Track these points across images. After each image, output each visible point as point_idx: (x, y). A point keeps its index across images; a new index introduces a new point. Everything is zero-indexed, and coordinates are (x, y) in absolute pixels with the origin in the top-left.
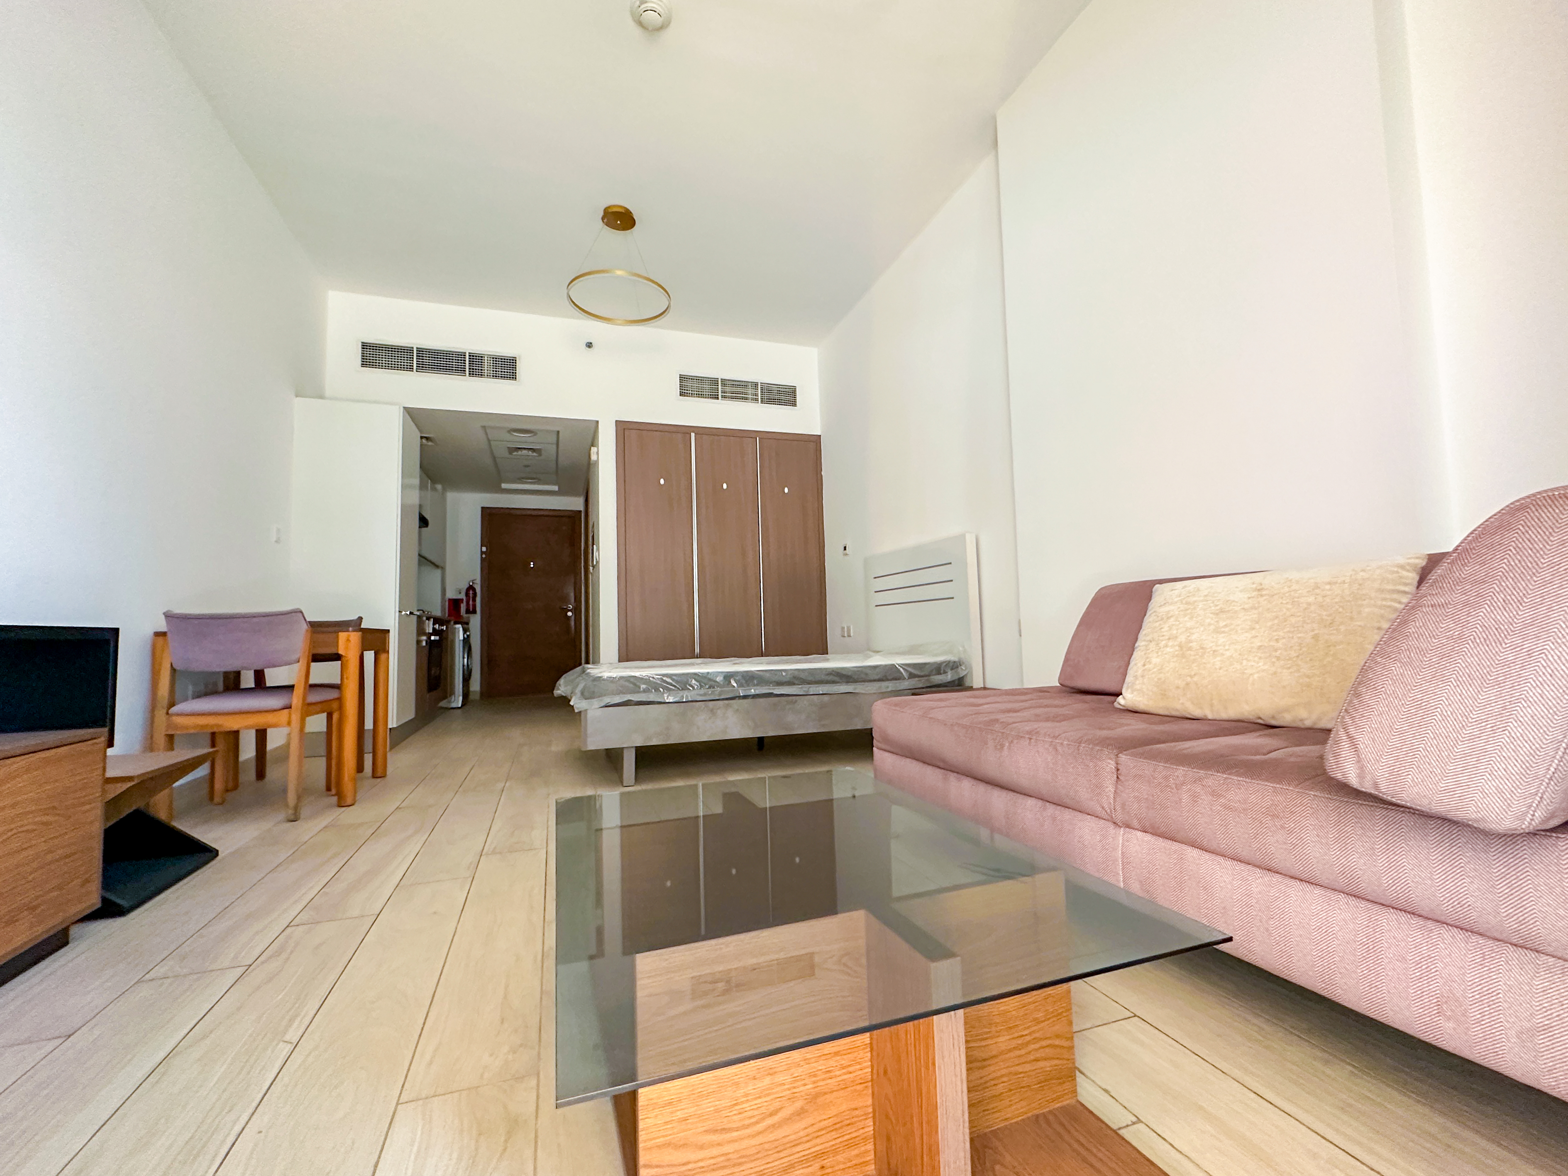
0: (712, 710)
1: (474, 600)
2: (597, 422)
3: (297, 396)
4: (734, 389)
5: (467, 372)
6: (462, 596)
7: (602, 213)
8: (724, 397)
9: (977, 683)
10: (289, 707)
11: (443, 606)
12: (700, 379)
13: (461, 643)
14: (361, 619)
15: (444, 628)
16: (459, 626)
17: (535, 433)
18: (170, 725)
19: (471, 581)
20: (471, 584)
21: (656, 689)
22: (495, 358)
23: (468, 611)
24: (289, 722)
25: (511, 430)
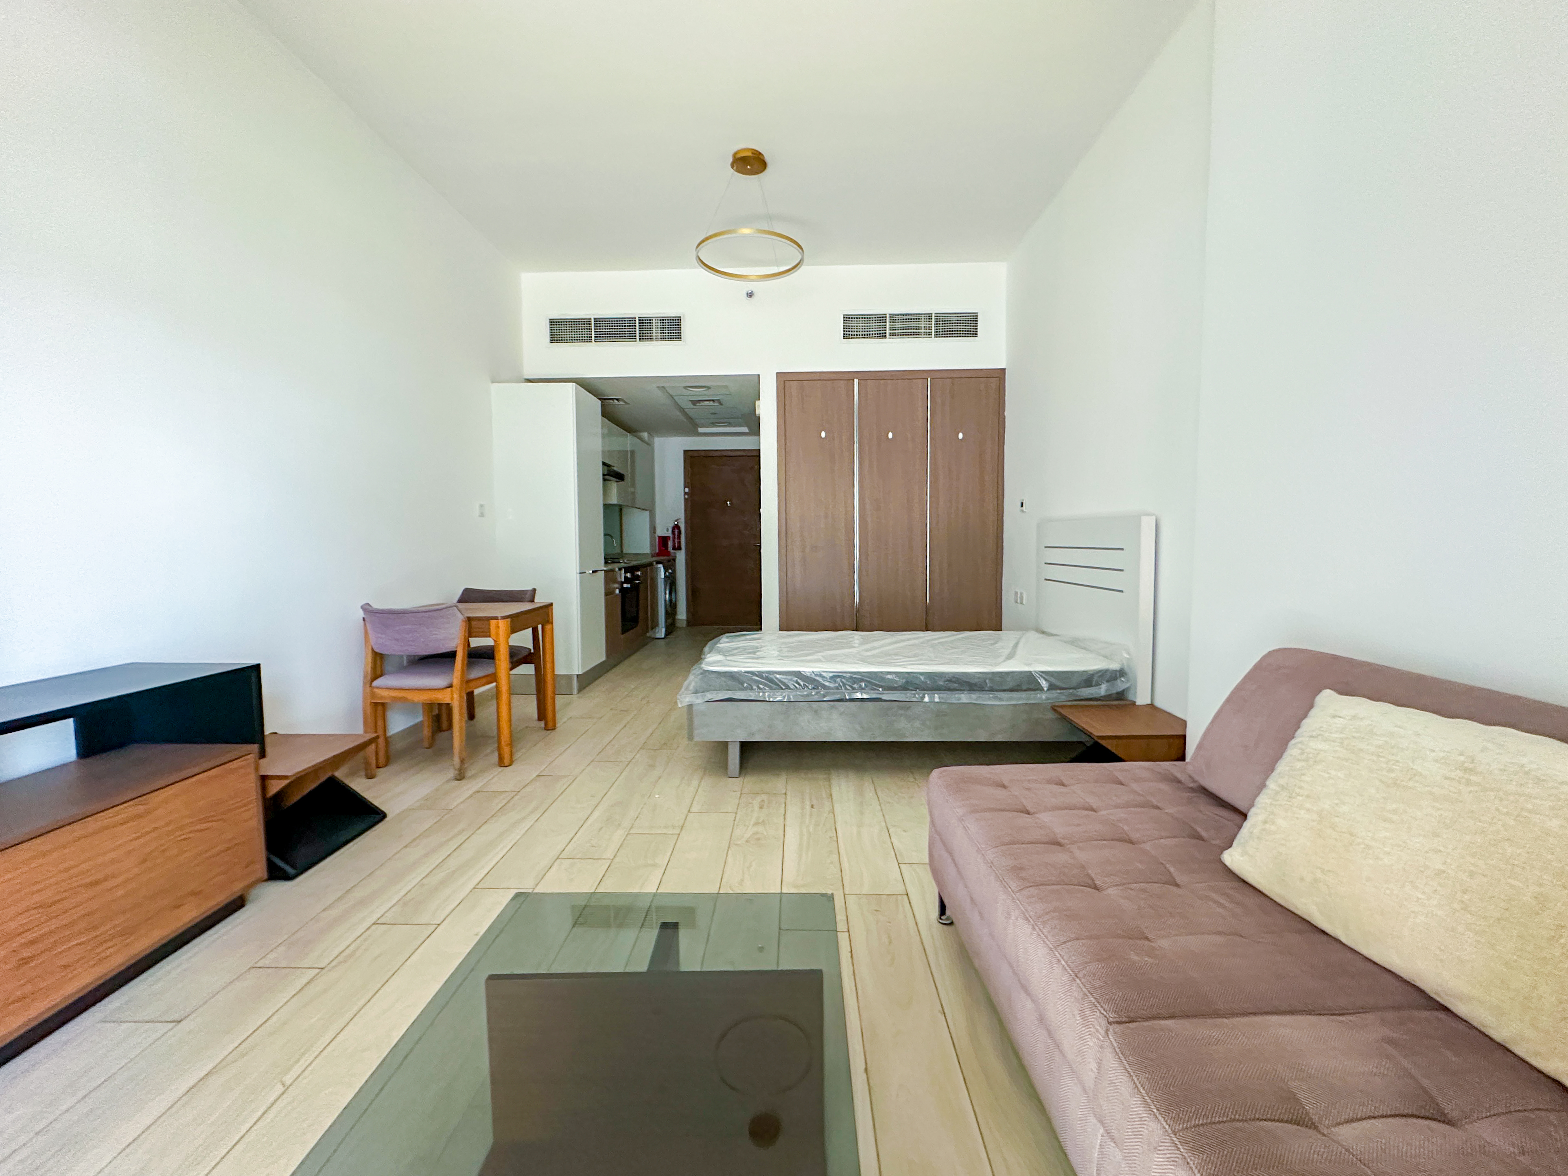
0: (816, 711)
1: (679, 537)
2: (759, 375)
3: (493, 382)
4: (907, 325)
5: (638, 337)
6: (669, 534)
7: (731, 160)
8: (892, 335)
9: (1142, 698)
10: (450, 686)
11: (652, 545)
12: (866, 318)
13: (663, 581)
14: (534, 590)
15: (639, 573)
16: (660, 566)
17: (709, 388)
18: (373, 695)
19: (676, 521)
20: (676, 523)
21: (758, 687)
22: (662, 320)
23: (674, 548)
24: (452, 699)
25: (686, 388)
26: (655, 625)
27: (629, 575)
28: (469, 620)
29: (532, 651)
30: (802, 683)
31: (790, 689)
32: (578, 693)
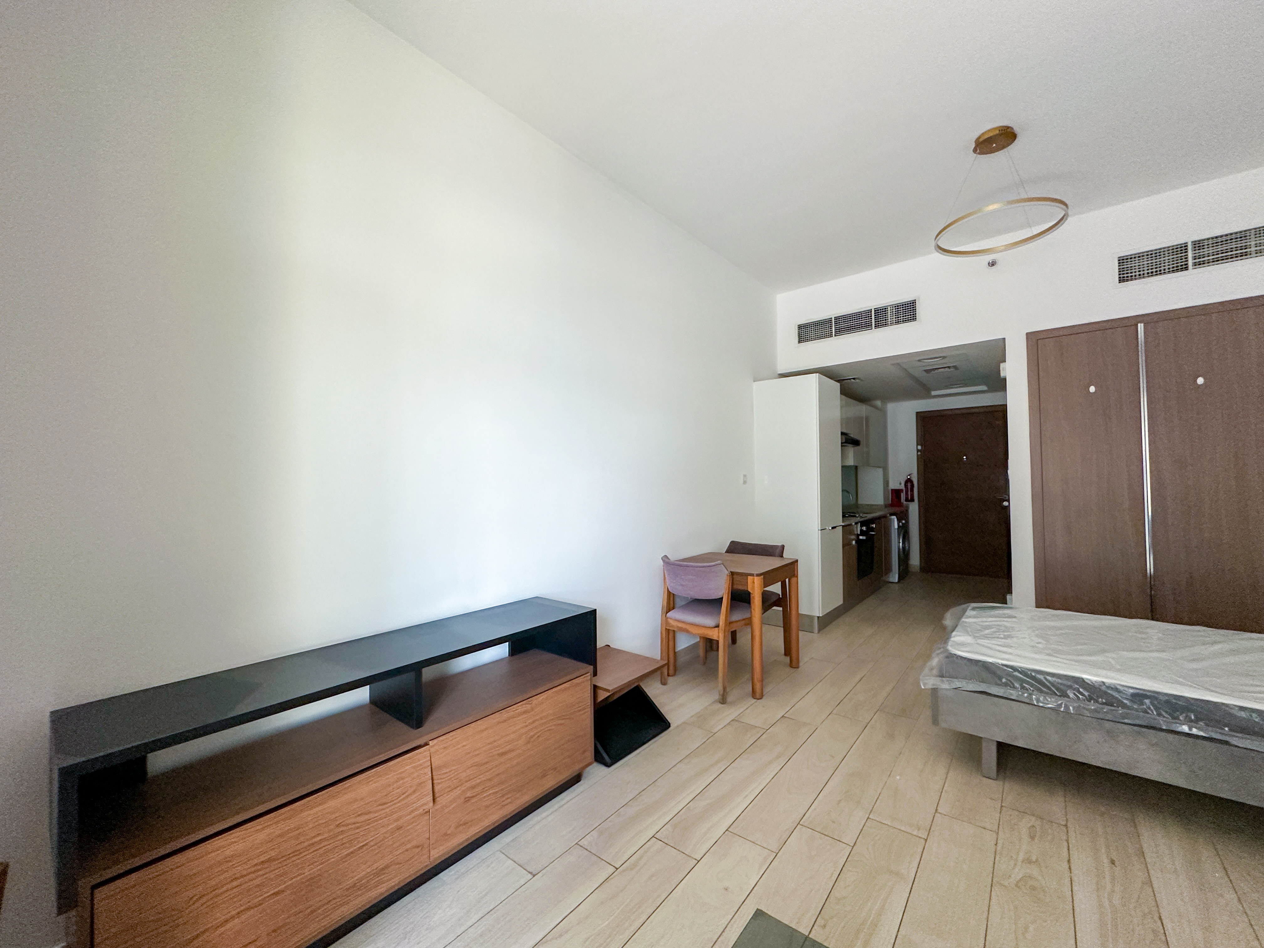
1: (912, 490)
2: (1004, 339)
3: (754, 381)
4: (1220, 248)
5: (874, 326)
6: (902, 487)
7: (973, 146)
8: (1197, 264)
10: (717, 626)
11: (885, 498)
12: (1154, 254)
13: (896, 531)
14: (783, 547)
15: (874, 526)
16: (894, 517)
17: (944, 357)
18: (667, 623)
19: (909, 475)
20: (909, 477)
21: (1023, 688)
22: (897, 306)
23: (907, 500)
24: (718, 637)
25: (919, 361)
26: (889, 570)
27: (864, 528)
28: (732, 574)
29: (781, 597)
30: (1086, 694)
31: (1069, 697)
32: (819, 632)
